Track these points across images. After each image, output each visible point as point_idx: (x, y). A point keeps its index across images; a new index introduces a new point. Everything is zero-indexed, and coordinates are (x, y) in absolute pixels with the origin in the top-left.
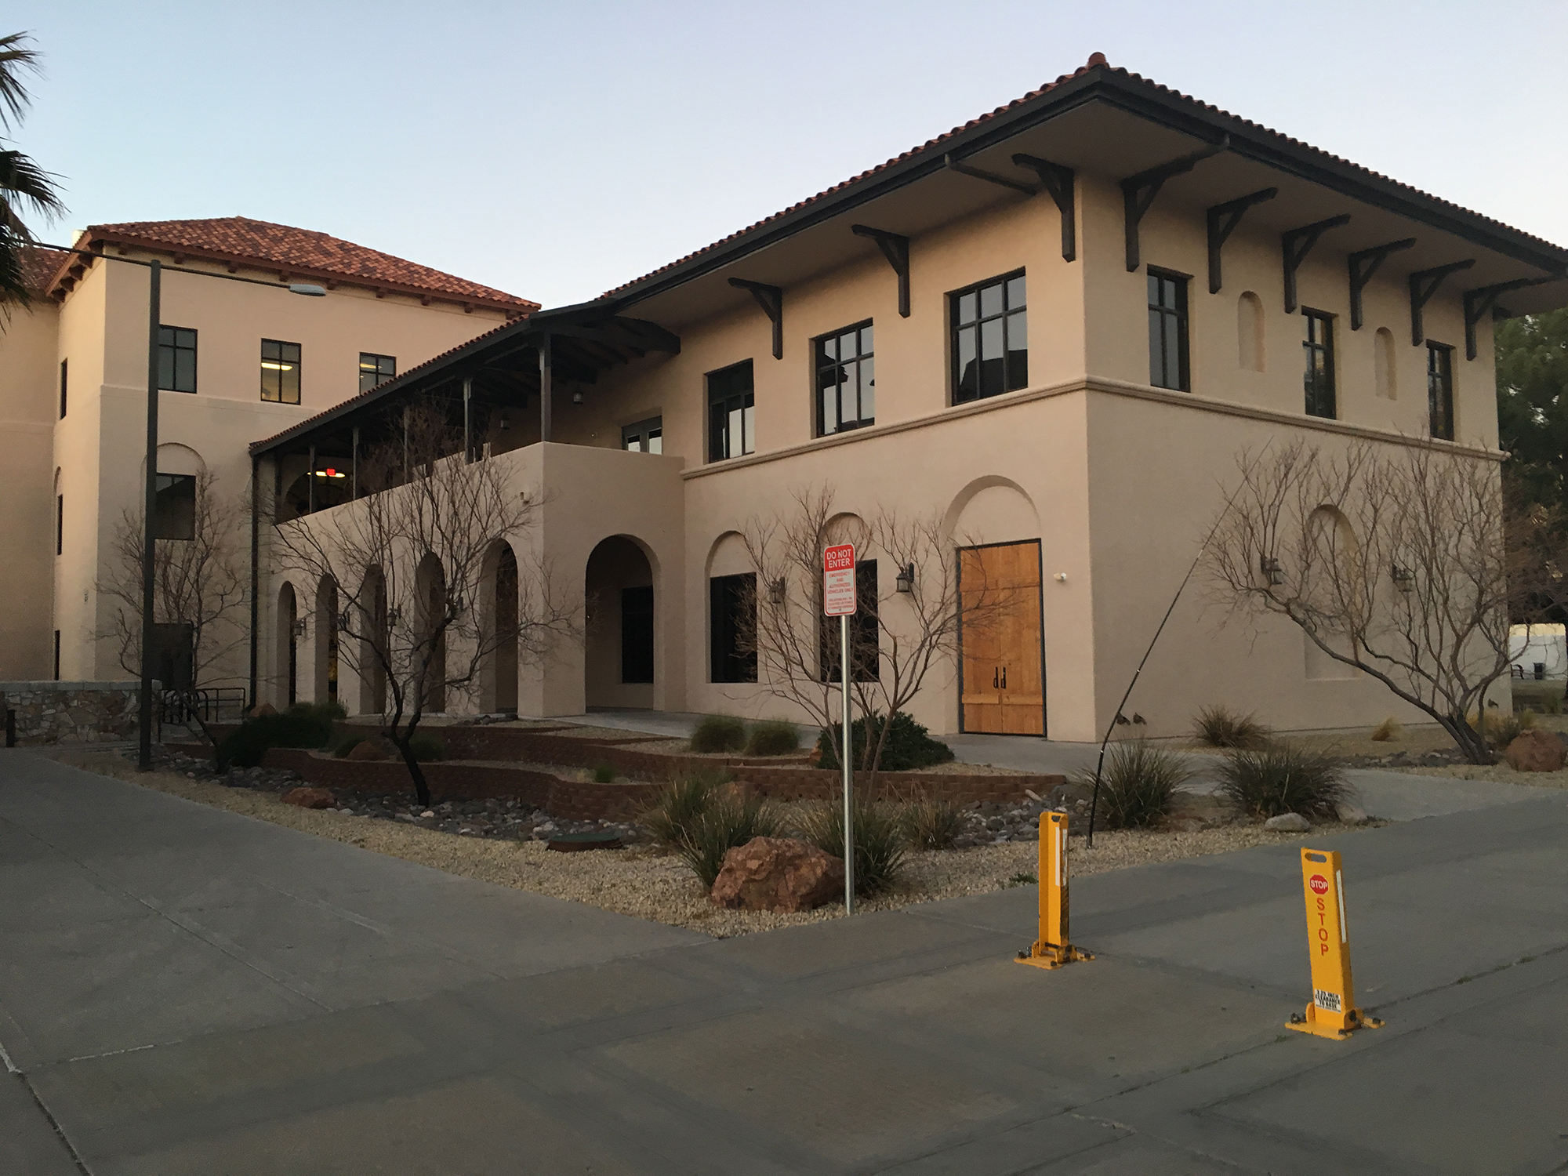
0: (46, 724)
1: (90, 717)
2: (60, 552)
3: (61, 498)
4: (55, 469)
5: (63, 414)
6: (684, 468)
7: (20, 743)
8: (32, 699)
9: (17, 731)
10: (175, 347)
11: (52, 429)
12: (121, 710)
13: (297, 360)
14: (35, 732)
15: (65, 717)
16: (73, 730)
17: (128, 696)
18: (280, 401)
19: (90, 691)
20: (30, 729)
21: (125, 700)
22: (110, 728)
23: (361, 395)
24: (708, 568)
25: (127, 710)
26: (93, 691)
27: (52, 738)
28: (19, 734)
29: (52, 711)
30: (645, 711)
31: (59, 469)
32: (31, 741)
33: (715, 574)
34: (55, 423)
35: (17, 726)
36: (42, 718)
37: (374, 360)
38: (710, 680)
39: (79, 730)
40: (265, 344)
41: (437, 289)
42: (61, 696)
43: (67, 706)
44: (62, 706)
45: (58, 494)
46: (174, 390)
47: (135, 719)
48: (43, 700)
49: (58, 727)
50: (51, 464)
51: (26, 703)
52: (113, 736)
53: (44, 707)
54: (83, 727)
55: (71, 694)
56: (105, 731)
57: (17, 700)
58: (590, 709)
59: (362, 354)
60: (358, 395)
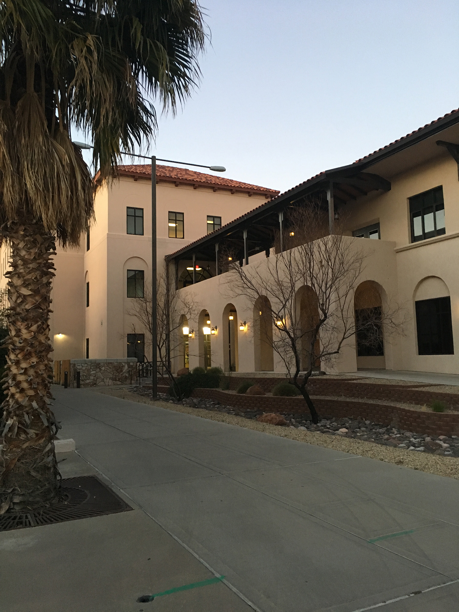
0: (92, 378)
1: (110, 374)
2: (88, 305)
3: (88, 284)
4: (85, 272)
5: (88, 248)
6: (395, 247)
7: (82, 386)
8: (87, 366)
9: (80, 381)
10: (135, 216)
11: (83, 255)
12: (122, 371)
13: (182, 220)
14: (88, 381)
15: (99, 374)
16: (103, 380)
17: (124, 365)
18: (176, 238)
19: (109, 363)
20: (86, 380)
21: (123, 366)
22: (117, 379)
23: (208, 235)
24: (414, 296)
25: (124, 371)
26: (111, 363)
27: (94, 384)
28: (81, 382)
29: (95, 372)
30: (382, 370)
31: (87, 271)
32: (86, 385)
33: (418, 299)
34: (84, 253)
35: (81, 378)
36: (90, 375)
37: (212, 218)
38: (418, 354)
39: (105, 380)
40: (170, 213)
41: (238, 187)
42: (97, 365)
43: (100, 370)
44: (98, 370)
45: (87, 282)
46: (135, 234)
47: (127, 375)
48: (91, 367)
49: (97, 378)
50: (83, 270)
51: (84, 368)
52: (119, 383)
53: (91, 370)
54: (106, 379)
55: (102, 364)
56: (116, 380)
57: (81, 367)
58: (359, 369)
59: (208, 216)
60: (207, 235)
